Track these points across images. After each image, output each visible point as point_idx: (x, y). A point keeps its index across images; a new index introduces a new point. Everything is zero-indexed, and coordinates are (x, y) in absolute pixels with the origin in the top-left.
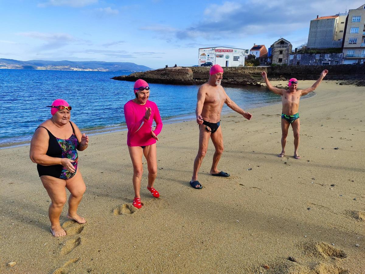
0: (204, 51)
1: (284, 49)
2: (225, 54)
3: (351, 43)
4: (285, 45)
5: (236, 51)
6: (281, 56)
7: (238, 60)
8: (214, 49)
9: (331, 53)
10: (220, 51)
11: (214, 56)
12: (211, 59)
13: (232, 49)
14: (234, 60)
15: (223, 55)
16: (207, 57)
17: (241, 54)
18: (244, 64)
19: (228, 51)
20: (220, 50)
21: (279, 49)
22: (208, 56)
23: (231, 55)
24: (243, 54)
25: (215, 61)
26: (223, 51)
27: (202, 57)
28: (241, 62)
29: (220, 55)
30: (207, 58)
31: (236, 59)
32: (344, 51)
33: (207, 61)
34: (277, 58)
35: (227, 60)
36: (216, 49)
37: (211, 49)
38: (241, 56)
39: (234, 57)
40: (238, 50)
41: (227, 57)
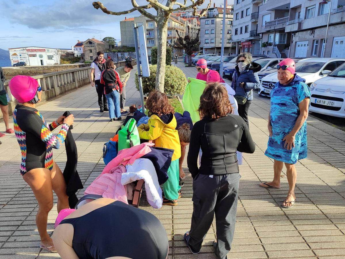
0: (15, 51)
1: (92, 48)
2: (38, 54)
4: (93, 45)
5: (48, 51)
6: (91, 55)
7: (53, 58)
8: (24, 49)
10: (32, 51)
11: (27, 56)
12: (24, 59)
13: (44, 49)
14: (49, 59)
15: (36, 55)
16: (19, 57)
17: (54, 53)
18: (59, 62)
20: (32, 50)
21: (88, 48)
22: (20, 55)
23: (45, 55)
24: (56, 53)
25: (29, 60)
26: (35, 50)
27: (13, 57)
28: (56, 60)
29: (33, 54)
30: (19, 58)
31: (50, 57)
33: (20, 61)
34: (89, 56)
35: (41, 59)
36: (27, 48)
37: (22, 49)
38: (55, 55)
39: (48, 56)
40: (50, 50)
41: (41, 56)
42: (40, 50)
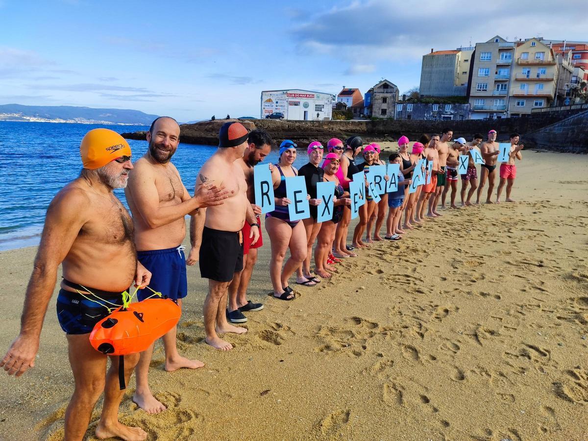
0: (271, 95)
1: (389, 95)
2: (302, 101)
3: (479, 90)
4: (389, 90)
5: (318, 97)
6: (384, 106)
7: (323, 110)
8: (285, 92)
9: (454, 103)
10: (295, 96)
11: (286, 104)
12: (281, 108)
13: (313, 94)
15: (299, 102)
16: (275, 104)
17: (327, 102)
18: (330, 117)
19: (306, 96)
20: (295, 94)
21: (382, 95)
22: (277, 102)
23: (312, 103)
24: (330, 101)
25: (288, 110)
26: (300, 96)
27: (267, 104)
28: (327, 114)
29: (295, 102)
30: (274, 107)
31: (319, 108)
32: (470, 101)
33: (274, 111)
34: (379, 109)
35: (306, 110)
36: (288, 92)
37: (282, 92)
38: (327, 104)
39: (316, 105)
40: (321, 96)
41: (306, 106)
42: (306, 95)
